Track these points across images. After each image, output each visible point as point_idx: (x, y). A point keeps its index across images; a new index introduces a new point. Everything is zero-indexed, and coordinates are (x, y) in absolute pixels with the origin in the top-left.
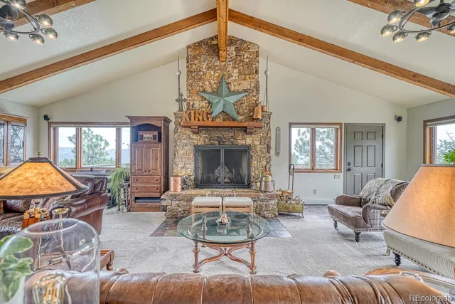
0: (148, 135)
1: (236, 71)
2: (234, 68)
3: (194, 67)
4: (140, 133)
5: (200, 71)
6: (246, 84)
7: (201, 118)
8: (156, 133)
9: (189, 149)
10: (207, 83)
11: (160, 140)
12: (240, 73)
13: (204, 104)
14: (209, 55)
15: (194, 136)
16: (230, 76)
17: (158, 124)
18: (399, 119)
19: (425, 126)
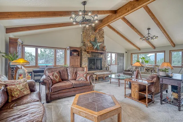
0: (75, 54)
1: (99, 36)
2: (98, 35)
3: (88, 33)
4: (72, 53)
5: (90, 34)
6: (101, 40)
7: (91, 49)
8: (78, 53)
9: (86, 59)
10: (91, 38)
11: (79, 56)
12: (99, 37)
13: (90, 44)
14: (92, 30)
15: (88, 55)
16: (97, 37)
17: (79, 50)
18: (126, 52)
19: (131, 54)
